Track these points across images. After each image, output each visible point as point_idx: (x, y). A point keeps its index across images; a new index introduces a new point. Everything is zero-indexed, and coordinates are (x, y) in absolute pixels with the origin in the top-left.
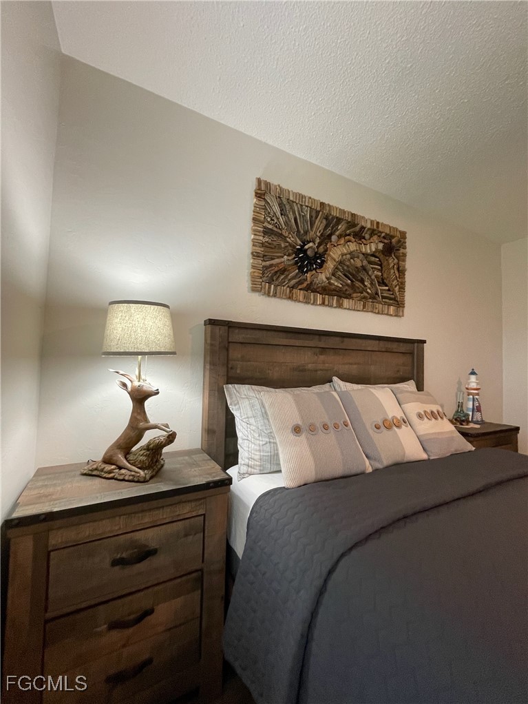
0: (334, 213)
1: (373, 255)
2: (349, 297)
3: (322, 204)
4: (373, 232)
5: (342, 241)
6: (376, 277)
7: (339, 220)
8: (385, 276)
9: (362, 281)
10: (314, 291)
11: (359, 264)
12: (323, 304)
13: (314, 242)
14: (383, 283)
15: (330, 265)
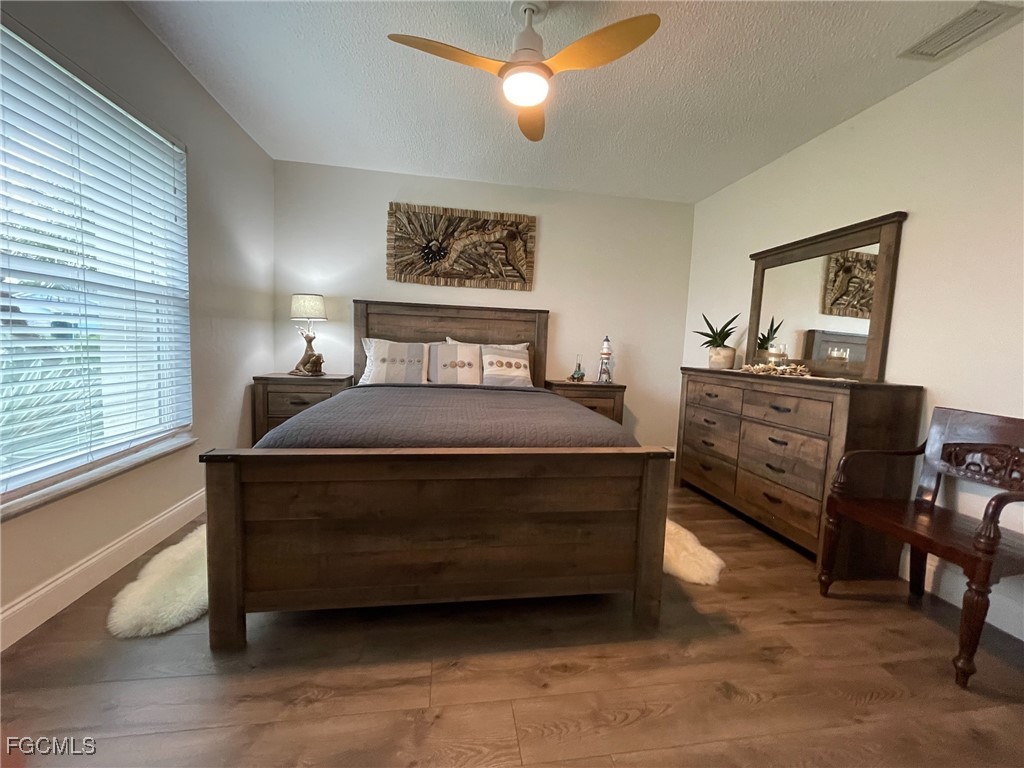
0: (456, 214)
1: (498, 242)
2: (470, 278)
3: (445, 210)
4: (496, 223)
5: (464, 235)
6: (501, 259)
7: (461, 219)
8: (510, 257)
9: (485, 265)
10: (437, 276)
11: (481, 250)
12: (446, 284)
13: (437, 240)
14: (507, 263)
15: (453, 255)
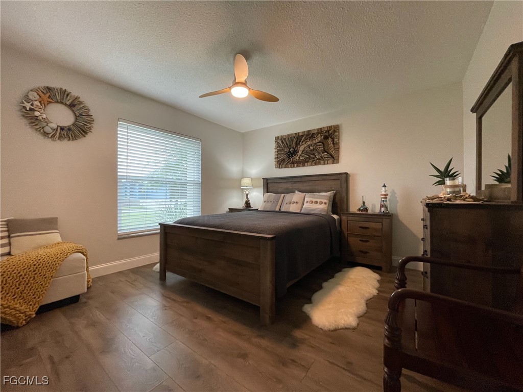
0: (301, 134)
1: (320, 142)
2: (307, 162)
3: (296, 134)
4: (318, 133)
5: (304, 143)
6: (321, 150)
7: (302, 136)
8: (326, 148)
9: (314, 154)
10: (293, 164)
11: (311, 148)
12: (297, 167)
13: (293, 148)
14: (325, 151)
15: (300, 153)
